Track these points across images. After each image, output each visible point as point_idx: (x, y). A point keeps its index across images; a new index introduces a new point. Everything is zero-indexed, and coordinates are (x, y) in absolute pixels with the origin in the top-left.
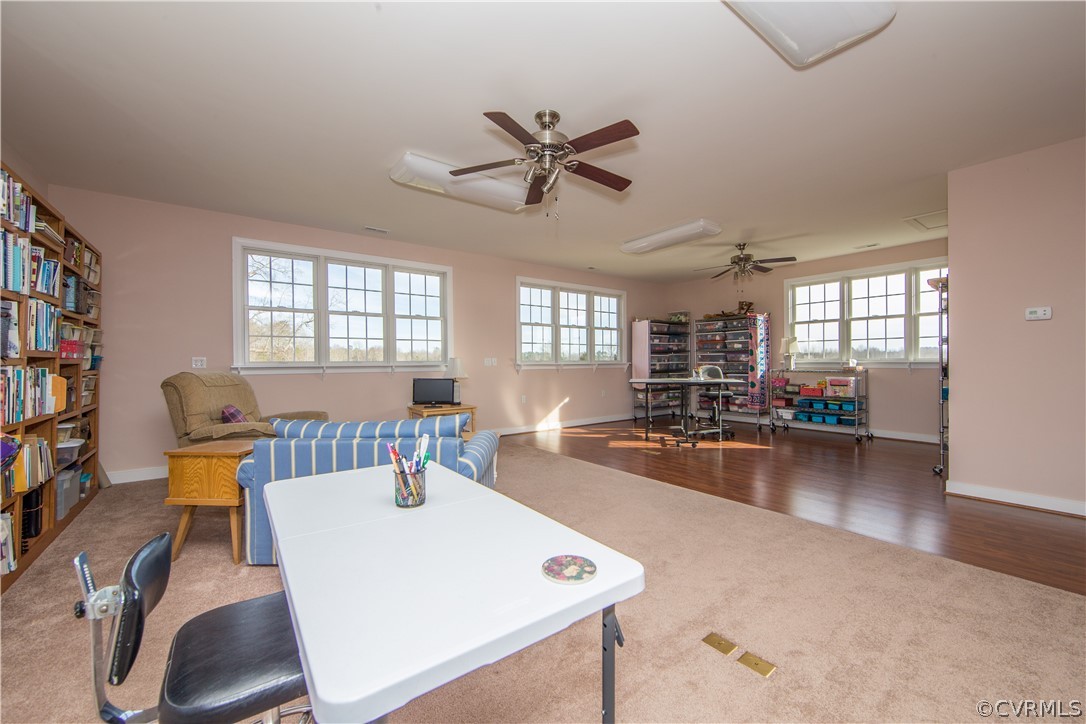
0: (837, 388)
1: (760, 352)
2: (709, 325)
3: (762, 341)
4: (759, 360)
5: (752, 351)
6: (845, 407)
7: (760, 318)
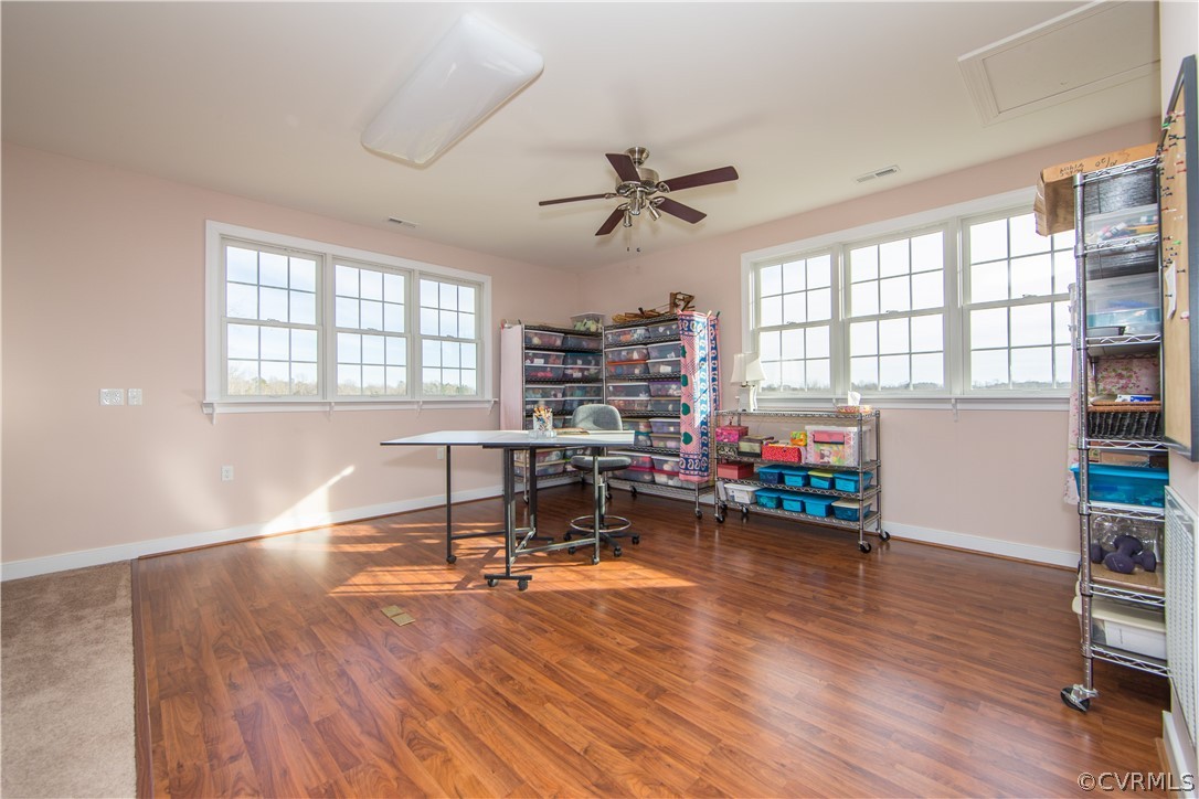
0: (826, 449)
1: (700, 380)
2: (625, 333)
3: (703, 359)
4: (697, 394)
5: (685, 377)
6: (840, 484)
7: (700, 321)
